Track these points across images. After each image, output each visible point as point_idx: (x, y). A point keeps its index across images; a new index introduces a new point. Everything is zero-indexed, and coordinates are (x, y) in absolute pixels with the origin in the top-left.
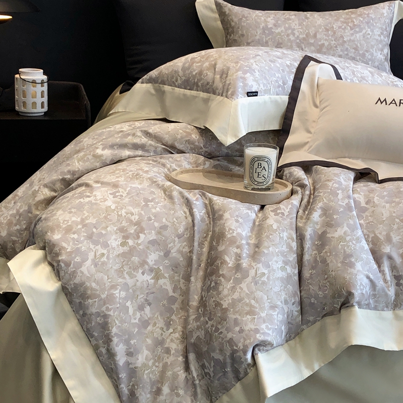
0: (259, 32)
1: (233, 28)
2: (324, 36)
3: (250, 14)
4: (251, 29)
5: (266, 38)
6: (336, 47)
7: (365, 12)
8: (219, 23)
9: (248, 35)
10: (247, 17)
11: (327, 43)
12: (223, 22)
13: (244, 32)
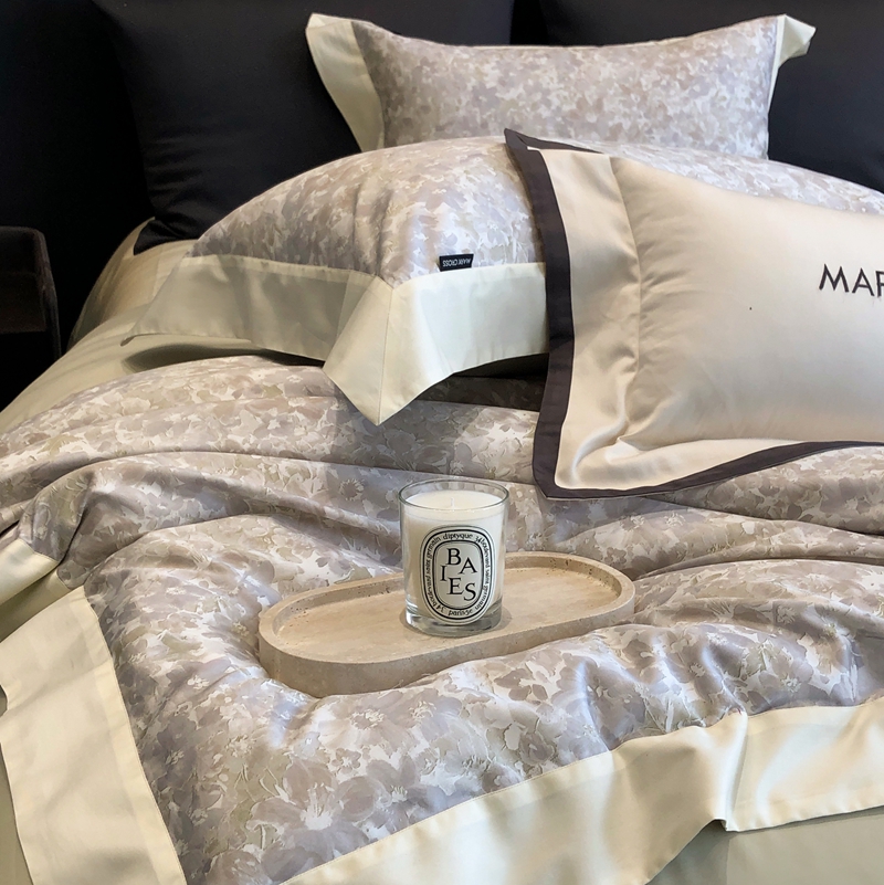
0: (465, 99)
1: (400, 90)
2: (621, 107)
3: (439, 55)
4: (444, 93)
5: (482, 114)
6: (650, 132)
7: (711, 44)
8: (366, 78)
9: (438, 109)
10: (434, 63)
11: (629, 123)
12: (375, 75)
13: (429, 100)
